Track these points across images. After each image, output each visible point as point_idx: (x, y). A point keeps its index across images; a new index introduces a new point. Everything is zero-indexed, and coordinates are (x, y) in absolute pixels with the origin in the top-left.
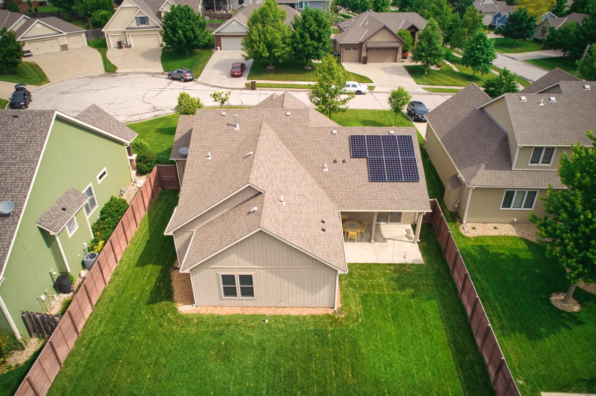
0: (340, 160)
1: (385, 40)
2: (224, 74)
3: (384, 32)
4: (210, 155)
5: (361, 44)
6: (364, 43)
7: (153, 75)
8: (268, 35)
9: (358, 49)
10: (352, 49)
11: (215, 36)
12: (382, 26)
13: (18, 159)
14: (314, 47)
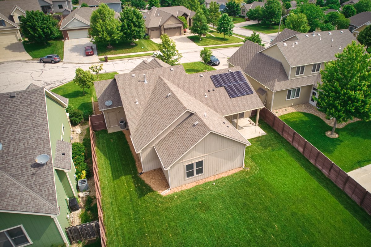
0: (211, 90)
1: (173, 23)
2: (81, 55)
3: (172, 19)
4: (137, 101)
5: (160, 27)
6: (162, 26)
7: (26, 61)
8: (108, 26)
9: (158, 30)
10: (155, 30)
11: (63, 30)
12: (171, 15)
13: (31, 125)
14: (137, 31)
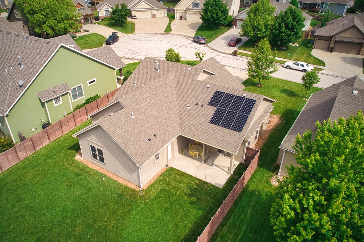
0: (200, 104)
1: (352, 37)
3: (353, 30)
5: (331, 37)
6: (333, 36)
9: (328, 41)
10: (323, 40)
12: (353, 25)
14: (287, 34)
